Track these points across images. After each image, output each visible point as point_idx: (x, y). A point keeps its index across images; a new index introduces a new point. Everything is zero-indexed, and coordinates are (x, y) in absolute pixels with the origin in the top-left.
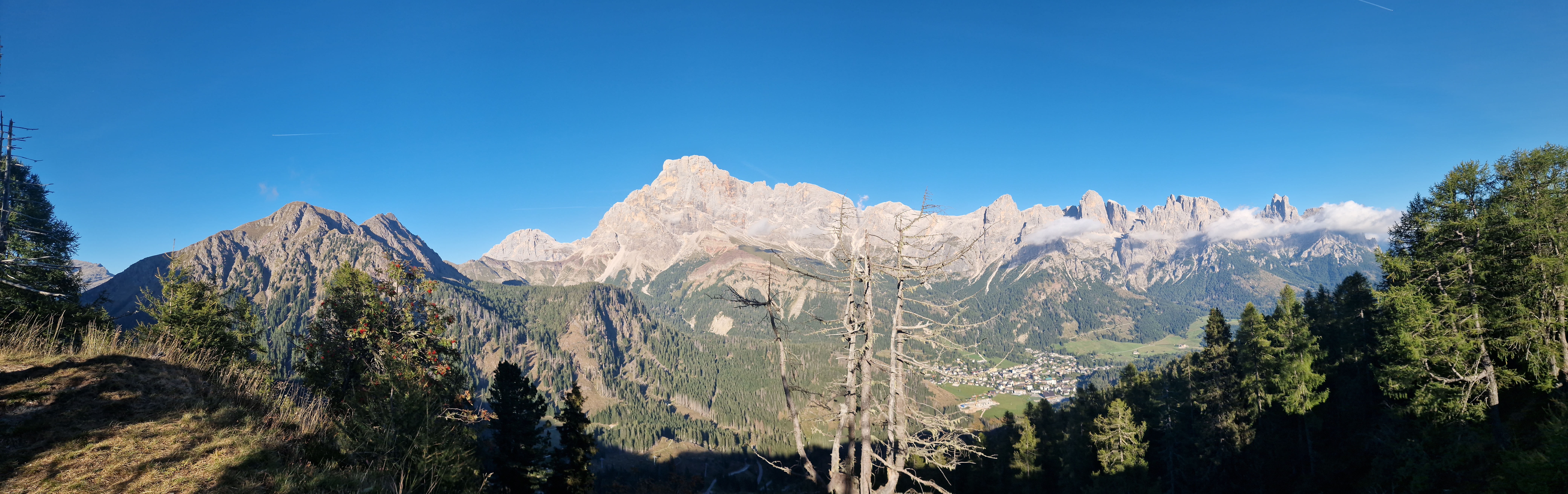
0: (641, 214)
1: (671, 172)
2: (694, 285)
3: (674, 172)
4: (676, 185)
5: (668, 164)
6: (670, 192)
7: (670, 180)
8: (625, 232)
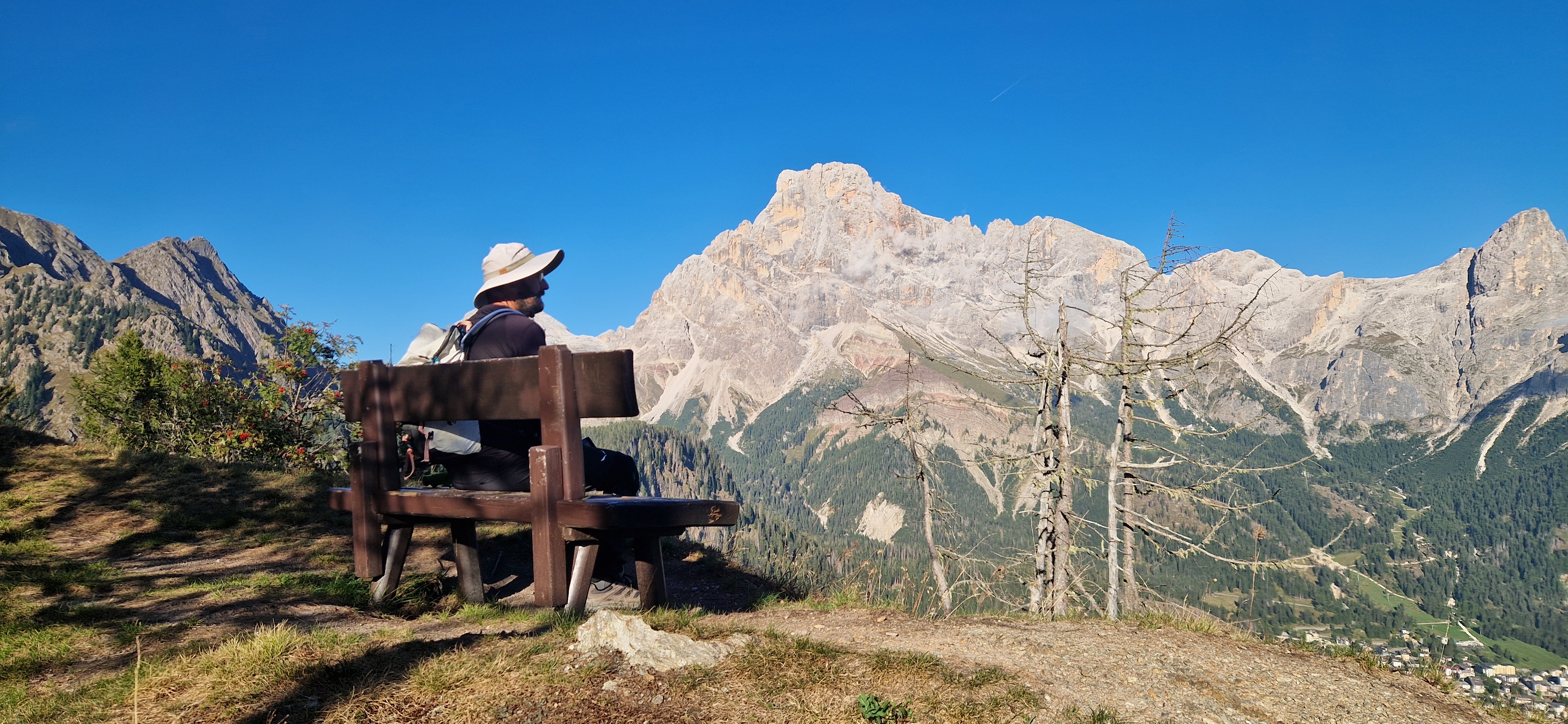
0: (733, 283)
1: (792, 196)
2: (830, 434)
3: (798, 197)
4: (800, 225)
5: (787, 179)
6: (790, 237)
7: (791, 213)
8: (702, 319)
